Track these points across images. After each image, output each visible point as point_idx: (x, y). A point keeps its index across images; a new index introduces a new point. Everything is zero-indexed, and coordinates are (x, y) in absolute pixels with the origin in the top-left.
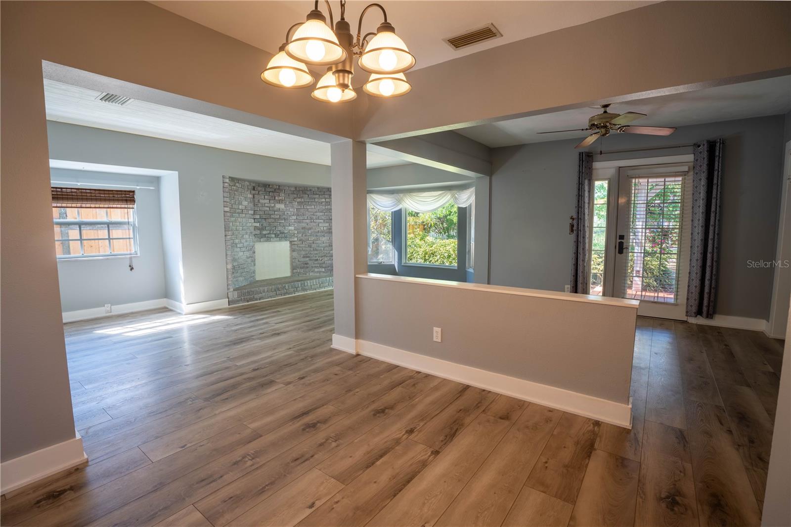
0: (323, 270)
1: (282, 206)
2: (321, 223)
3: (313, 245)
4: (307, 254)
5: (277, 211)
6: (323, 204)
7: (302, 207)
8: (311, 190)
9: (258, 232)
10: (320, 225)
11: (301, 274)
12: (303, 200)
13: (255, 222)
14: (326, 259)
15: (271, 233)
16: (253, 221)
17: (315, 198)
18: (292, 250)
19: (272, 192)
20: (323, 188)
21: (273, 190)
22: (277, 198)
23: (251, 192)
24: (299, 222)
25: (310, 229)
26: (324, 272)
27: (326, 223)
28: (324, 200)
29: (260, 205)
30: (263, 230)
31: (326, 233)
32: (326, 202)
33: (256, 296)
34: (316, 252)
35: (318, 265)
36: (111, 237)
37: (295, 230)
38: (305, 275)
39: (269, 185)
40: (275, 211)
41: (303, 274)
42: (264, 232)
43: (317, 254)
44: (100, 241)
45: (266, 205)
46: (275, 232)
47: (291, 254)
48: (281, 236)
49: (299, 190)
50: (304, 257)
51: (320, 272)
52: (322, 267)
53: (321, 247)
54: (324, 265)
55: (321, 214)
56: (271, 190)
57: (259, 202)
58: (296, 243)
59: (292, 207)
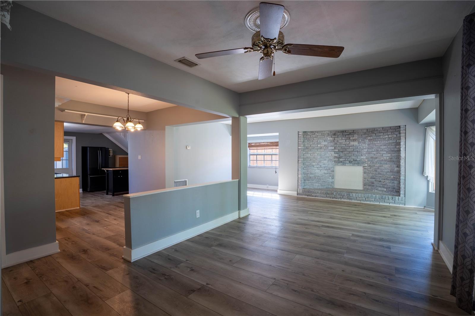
0: (385, 190)
1: (356, 143)
2: (384, 154)
3: (378, 170)
4: (373, 176)
5: (351, 147)
6: (386, 139)
7: (371, 143)
8: (377, 130)
9: (337, 159)
10: (384, 155)
11: (369, 190)
12: (372, 138)
13: (335, 154)
14: (387, 181)
15: (346, 160)
16: (334, 153)
17: (380, 136)
18: (365, 173)
19: (348, 135)
20: (386, 127)
21: (348, 133)
22: (351, 138)
23: (331, 137)
24: (369, 153)
25: (377, 158)
26: (385, 191)
27: (389, 153)
28: (387, 136)
29: (338, 143)
30: (340, 158)
31: (389, 161)
32: (388, 138)
33: (313, 194)
34: (380, 175)
35: (382, 186)
36: (273, 160)
37: (366, 159)
38: (371, 191)
39: (346, 131)
40: (349, 147)
41: (370, 190)
42: (341, 160)
43: (380, 177)
44: (267, 161)
45: (343, 143)
46: (349, 160)
47: (363, 175)
48: (355, 162)
49: (370, 131)
50: (371, 178)
51: (382, 191)
52: (384, 187)
53: (384, 172)
54: (386, 186)
55: (385, 147)
56: (347, 134)
57: (338, 142)
58: (366, 168)
59: (365, 143)
